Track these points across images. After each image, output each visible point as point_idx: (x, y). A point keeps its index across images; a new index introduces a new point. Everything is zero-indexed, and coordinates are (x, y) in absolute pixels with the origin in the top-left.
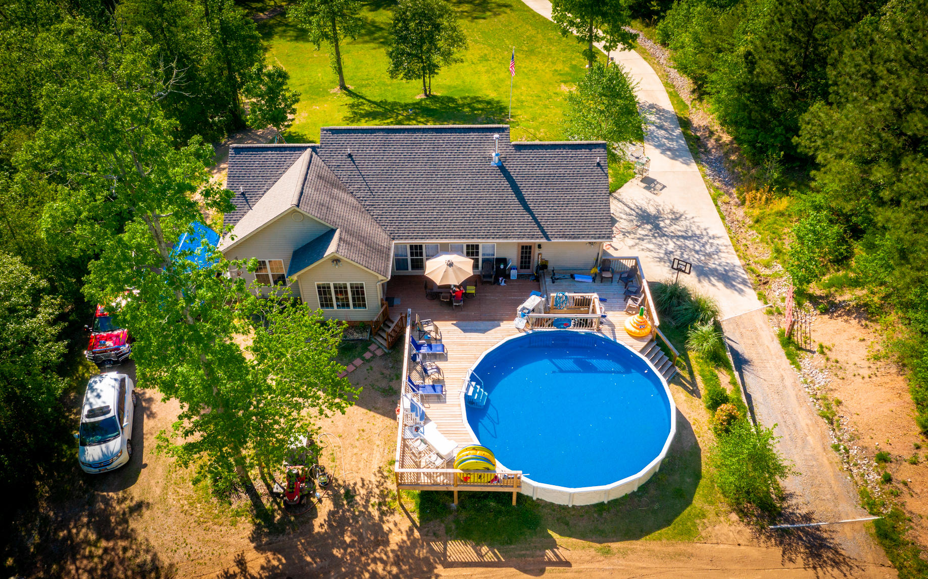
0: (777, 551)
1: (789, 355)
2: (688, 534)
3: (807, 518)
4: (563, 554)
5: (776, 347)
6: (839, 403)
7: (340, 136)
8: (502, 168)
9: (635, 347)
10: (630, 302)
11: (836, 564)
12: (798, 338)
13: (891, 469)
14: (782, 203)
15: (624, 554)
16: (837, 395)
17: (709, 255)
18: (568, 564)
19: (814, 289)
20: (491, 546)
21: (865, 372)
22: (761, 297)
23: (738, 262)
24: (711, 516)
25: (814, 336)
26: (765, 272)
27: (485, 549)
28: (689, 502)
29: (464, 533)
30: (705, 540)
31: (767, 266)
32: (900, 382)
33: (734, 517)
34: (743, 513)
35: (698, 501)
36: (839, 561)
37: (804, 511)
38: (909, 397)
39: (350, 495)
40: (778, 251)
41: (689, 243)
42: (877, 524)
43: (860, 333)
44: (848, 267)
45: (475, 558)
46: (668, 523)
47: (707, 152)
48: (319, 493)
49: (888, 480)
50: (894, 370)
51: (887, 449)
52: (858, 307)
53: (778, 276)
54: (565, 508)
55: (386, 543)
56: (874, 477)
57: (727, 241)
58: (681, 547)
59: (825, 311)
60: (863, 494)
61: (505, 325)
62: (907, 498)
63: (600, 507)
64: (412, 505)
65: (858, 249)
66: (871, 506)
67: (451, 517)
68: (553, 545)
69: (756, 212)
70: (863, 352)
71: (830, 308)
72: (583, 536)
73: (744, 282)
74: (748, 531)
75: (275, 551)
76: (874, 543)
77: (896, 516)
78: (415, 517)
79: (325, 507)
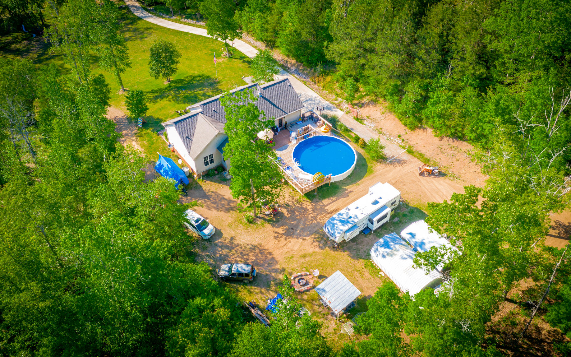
0: (392, 166)
1: (361, 123)
2: (372, 172)
3: (393, 156)
4: (350, 190)
5: (355, 122)
6: (381, 129)
7: (207, 105)
8: (262, 97)
9: (329, 135)
10: (318, 124)
11: (405, 163)
12: (359, 117)
13: (403, 137)
14: (329, 78)
15: (362, 183)
16: (379, 127)
17: (318, 104)
18: (352, 191)
19: (355, 102)
20: (332, 197)
21: (383, 118)
22: (341, 110)
23: (327, 102)
24: (373, 166)
25: (363, 115)
26: (337, 102)
27: (332, 198)
28: (367, 166)
29: (324, 197)
30: (376, 171)
31: (336, 100)
32: (393, 117)
33: (379, 164)
34: (380, 162)
35: (369, 165)
36: (405, 162)
37: (392, 156)
38: (397, 119)
39: (288, 205)
40: (337, 94)
41: (309, 102)
42: (407, 151)
43: (375, 109)
44: (360, 92)
45: (331, 201)
46: (366, 172)
47: (290, 69)
48: (279, 209)
49: (403, 140)
50: (389, 114)
51: (399, 134)
52: (370, 102)
53: (341, 102)
54: (342, 181)
55: (308, 210)
56: (400, 141)
57: (320, 98)
58: (373, 175)
59: (361, 107)
60: (400, 146)
61: (290, 145)
62: (410, 142)
63: (349, 176)
64: (305, 199)
65: (360, 85)
66: (403, 148)
67: (317, 196)
68: (346, 189)
69: (322, 84)
70: (379, 113)
71: (362, 105)
72: (350, 184)
73: (334, 108)
74: (383, 165)
75: (282, 226)
76: (409, 155)
77: (410, 147)
78: (309, 200)
79: (284, 211)
